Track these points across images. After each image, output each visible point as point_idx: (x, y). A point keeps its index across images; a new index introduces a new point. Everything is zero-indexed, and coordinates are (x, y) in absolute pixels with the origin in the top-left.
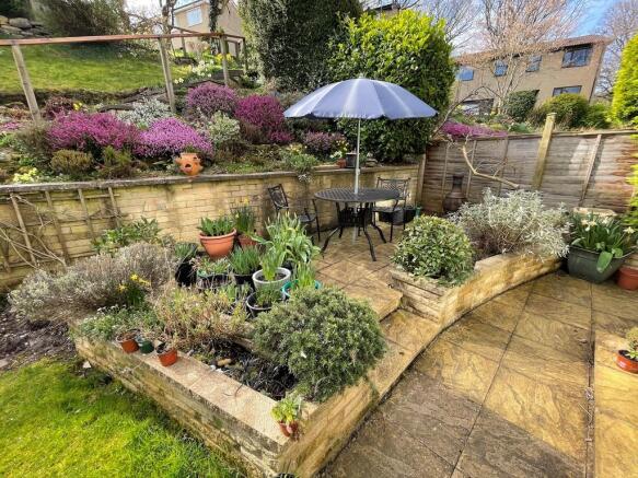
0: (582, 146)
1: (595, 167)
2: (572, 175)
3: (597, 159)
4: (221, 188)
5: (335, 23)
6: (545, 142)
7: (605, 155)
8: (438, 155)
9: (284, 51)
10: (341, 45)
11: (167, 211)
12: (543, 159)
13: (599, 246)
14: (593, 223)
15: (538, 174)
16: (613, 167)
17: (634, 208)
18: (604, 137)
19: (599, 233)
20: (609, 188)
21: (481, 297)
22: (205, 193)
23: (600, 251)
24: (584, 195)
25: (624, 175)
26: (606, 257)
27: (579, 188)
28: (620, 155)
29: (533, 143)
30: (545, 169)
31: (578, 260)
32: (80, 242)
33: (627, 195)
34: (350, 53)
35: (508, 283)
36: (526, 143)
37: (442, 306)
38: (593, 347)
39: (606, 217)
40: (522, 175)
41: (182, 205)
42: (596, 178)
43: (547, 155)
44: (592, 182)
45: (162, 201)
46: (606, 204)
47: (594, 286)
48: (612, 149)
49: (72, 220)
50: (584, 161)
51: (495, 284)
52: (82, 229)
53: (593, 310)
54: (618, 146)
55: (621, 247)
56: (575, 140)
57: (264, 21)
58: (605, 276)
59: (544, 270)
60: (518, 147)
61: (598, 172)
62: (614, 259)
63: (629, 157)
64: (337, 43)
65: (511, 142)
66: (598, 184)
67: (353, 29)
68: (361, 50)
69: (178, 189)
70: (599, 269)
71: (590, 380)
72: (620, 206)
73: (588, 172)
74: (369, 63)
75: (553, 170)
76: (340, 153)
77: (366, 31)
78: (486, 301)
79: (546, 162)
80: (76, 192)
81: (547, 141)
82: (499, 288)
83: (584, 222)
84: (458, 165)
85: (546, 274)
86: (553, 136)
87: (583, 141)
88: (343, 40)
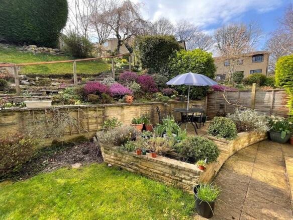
0: (267, 94)
1: (273, 102)
2: (266, 104)
3: (274, 99)
4: (139, 107)
5: (171, 52)
6: (253, 93)
7: (276, 98)
8: (213, 97)
9: (151, 60)
10: (174, 59)
11: (121, 115)
12: (254, 99)
13: (280, 129)
14: (277, 121)
15: (253, 104)
16: (280, 102)
17: (291, 116)
18: (275, 91)
19: (279, 125)
20: (280, 109)
21: (240, 147)
22: (133, 109)
23: (281, 131)
24: (271, 111)
25: (284, 104)
26: (284, 133)
27: (269, 109)
28: (282, 97)
29: (249, 93)
30: (255, 102)
31: (274, 135)
32: (93, 125)
33: (288, 111)
34: (177, 61)
35: (249, 143)
36: (246, 93)
37: (229, 147)
38: (285, 162)
39: (281, 119)
40: (246, 104)
41: (126, 113)
42: (275, 105)
43: (255, 97)
44: (273, 107)
45: (120, 112)
46: (281, 115)
47: (282, 145)
48: (278, 96)
49: (93, 118)
50: (269, 99)
51: (245, 142)
52: (94, 121)
53: (283, 152)
54: (280, 94)
55: (288, 130)
56: (265, 92)
57: (144, 51)
58: (285, 141)
59: (262, 139)
60: (244, 94)
61: (275, 103)
62: (287, 134)
63: (285, 98)
64: (172, 58)
65: (241, 92)
66: (276, 108)
67: (178, 54)
68: (181, 61)
69: (125, 107)
70: (282, 138)
71: (286, 171)
72: (286, 115)
73: (271, 103)
74: (185, 65)
75: (258, 102)
76: (175, 96)
77: (183, 55)
78: (242, 149)
79: (255, 100)
80: (96, 108)
81: (254, 92)
82: (246, 144)
83: (273, 120)
84: (221, 101)
85: (263, 140)
86: (256, 91)
87: (267, 93)
88: (174, 57)
